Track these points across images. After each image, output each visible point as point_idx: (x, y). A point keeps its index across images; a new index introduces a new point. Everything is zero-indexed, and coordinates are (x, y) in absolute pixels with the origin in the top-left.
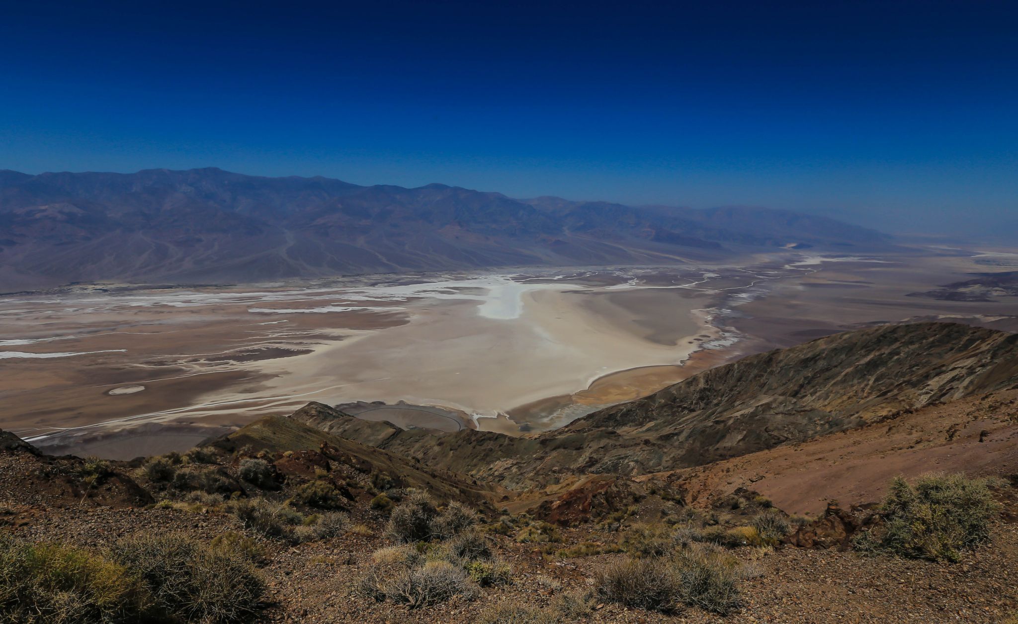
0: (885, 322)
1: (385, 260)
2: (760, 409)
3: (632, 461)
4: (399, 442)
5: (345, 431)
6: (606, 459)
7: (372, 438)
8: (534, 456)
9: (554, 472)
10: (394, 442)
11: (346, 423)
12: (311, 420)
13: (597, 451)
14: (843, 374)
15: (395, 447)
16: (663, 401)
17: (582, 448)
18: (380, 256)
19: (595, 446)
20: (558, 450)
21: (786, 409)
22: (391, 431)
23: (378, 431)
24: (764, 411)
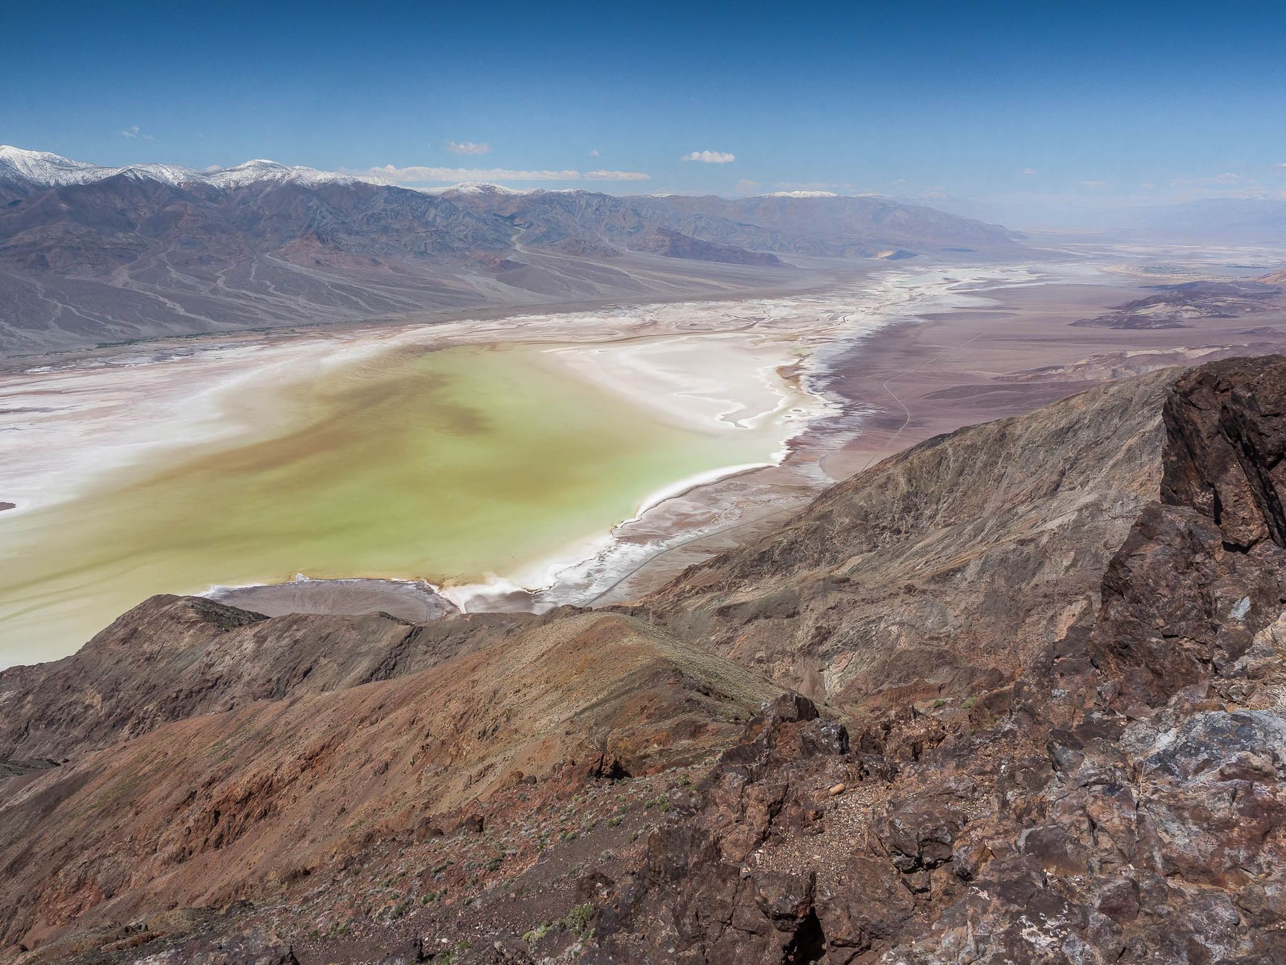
0: (1056, 368)
1: (181, 311)
2: (1086, 513)
3: (893, 624)
4: (422, 647)
5: (296, 642)
6: (845, 627)
7: (364, 648)
8: (713, 638)
9: (760, 661)
10: (412, 649)
11: (295, 627)
12: (192, 632)
13: (825, 615)
14: (1124, 448)
15: (419, 658)
16: (847, 520)
17: (798, 613)
18: (169, 304)
19: (819, 606)
20: (756, 623)
21: (1126, 509)
22: (402, 630)
23: (374, 632)
24: (1093, 516)
